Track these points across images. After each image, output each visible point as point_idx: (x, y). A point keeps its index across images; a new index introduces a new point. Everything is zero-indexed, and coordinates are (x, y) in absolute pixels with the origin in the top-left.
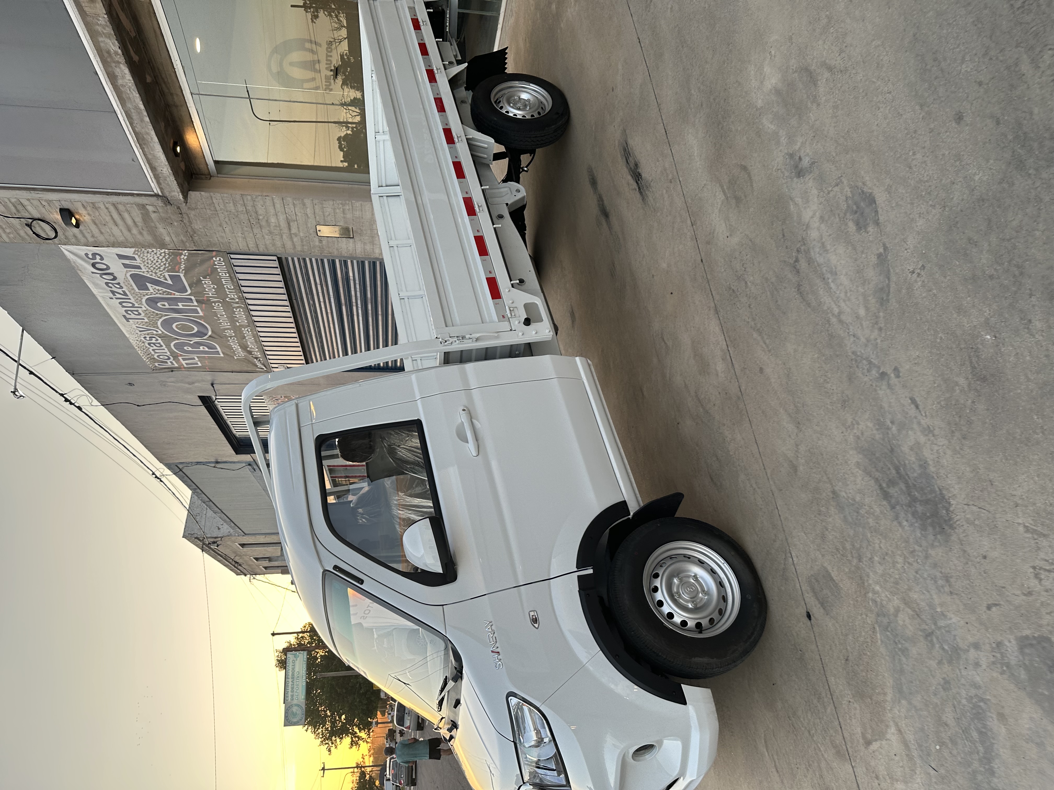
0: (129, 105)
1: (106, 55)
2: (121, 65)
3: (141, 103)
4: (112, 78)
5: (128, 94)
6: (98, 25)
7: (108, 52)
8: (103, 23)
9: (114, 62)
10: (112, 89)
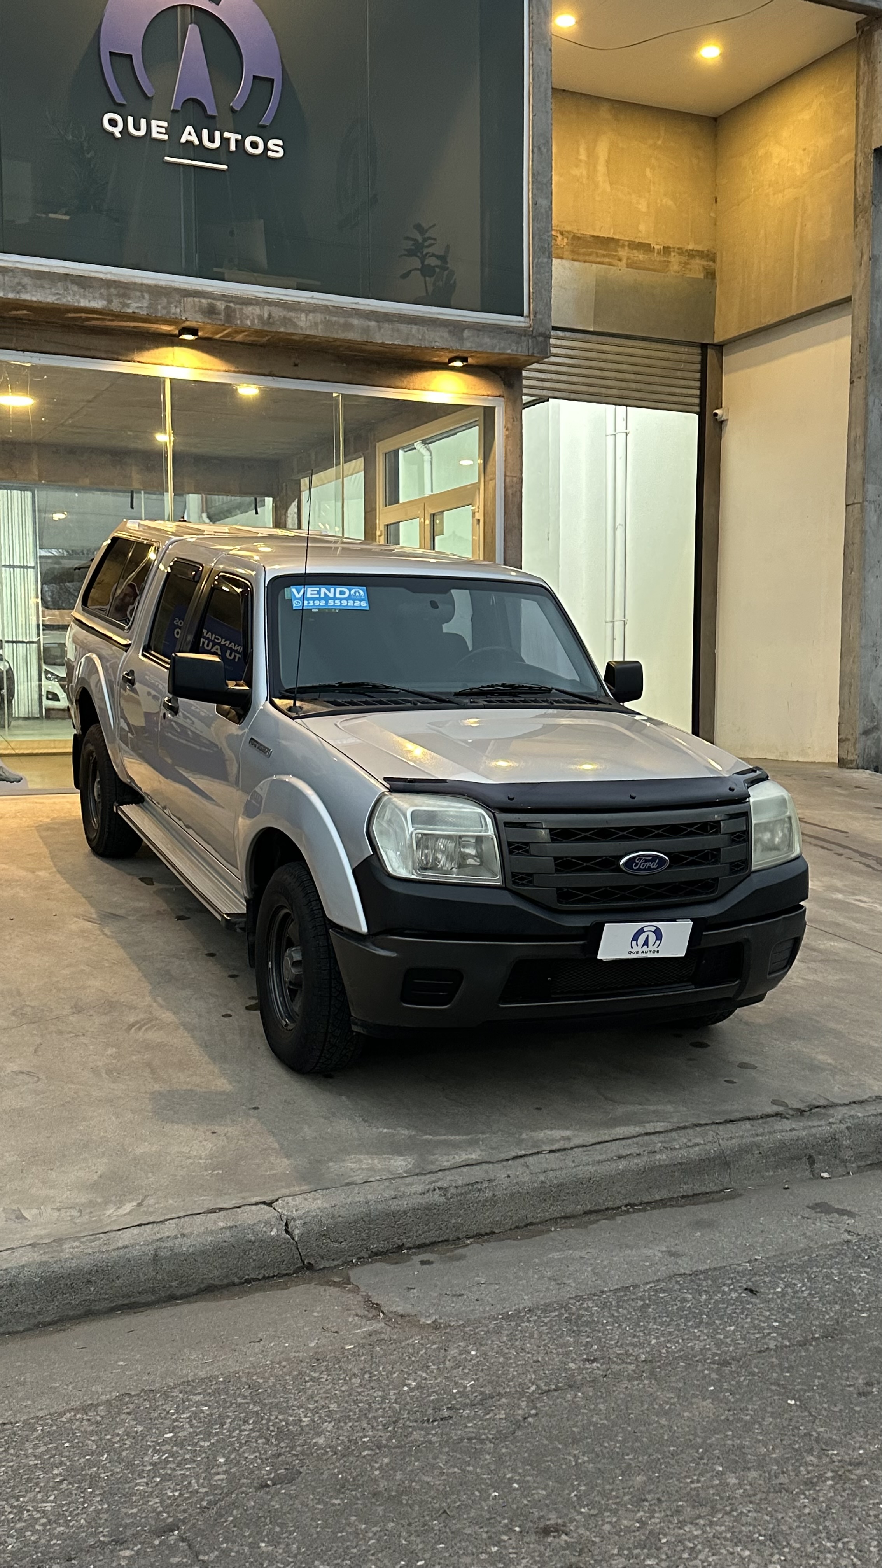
0: (26, 280)
1: (122, 291)
2: (105, 303)
3: (34, 299)
4: (82, 282)
5: (50, 288)
6: (169, 303)
7: (124, 295)
8: (173, 310)
9: (109, 295)
10: (56, 270)
